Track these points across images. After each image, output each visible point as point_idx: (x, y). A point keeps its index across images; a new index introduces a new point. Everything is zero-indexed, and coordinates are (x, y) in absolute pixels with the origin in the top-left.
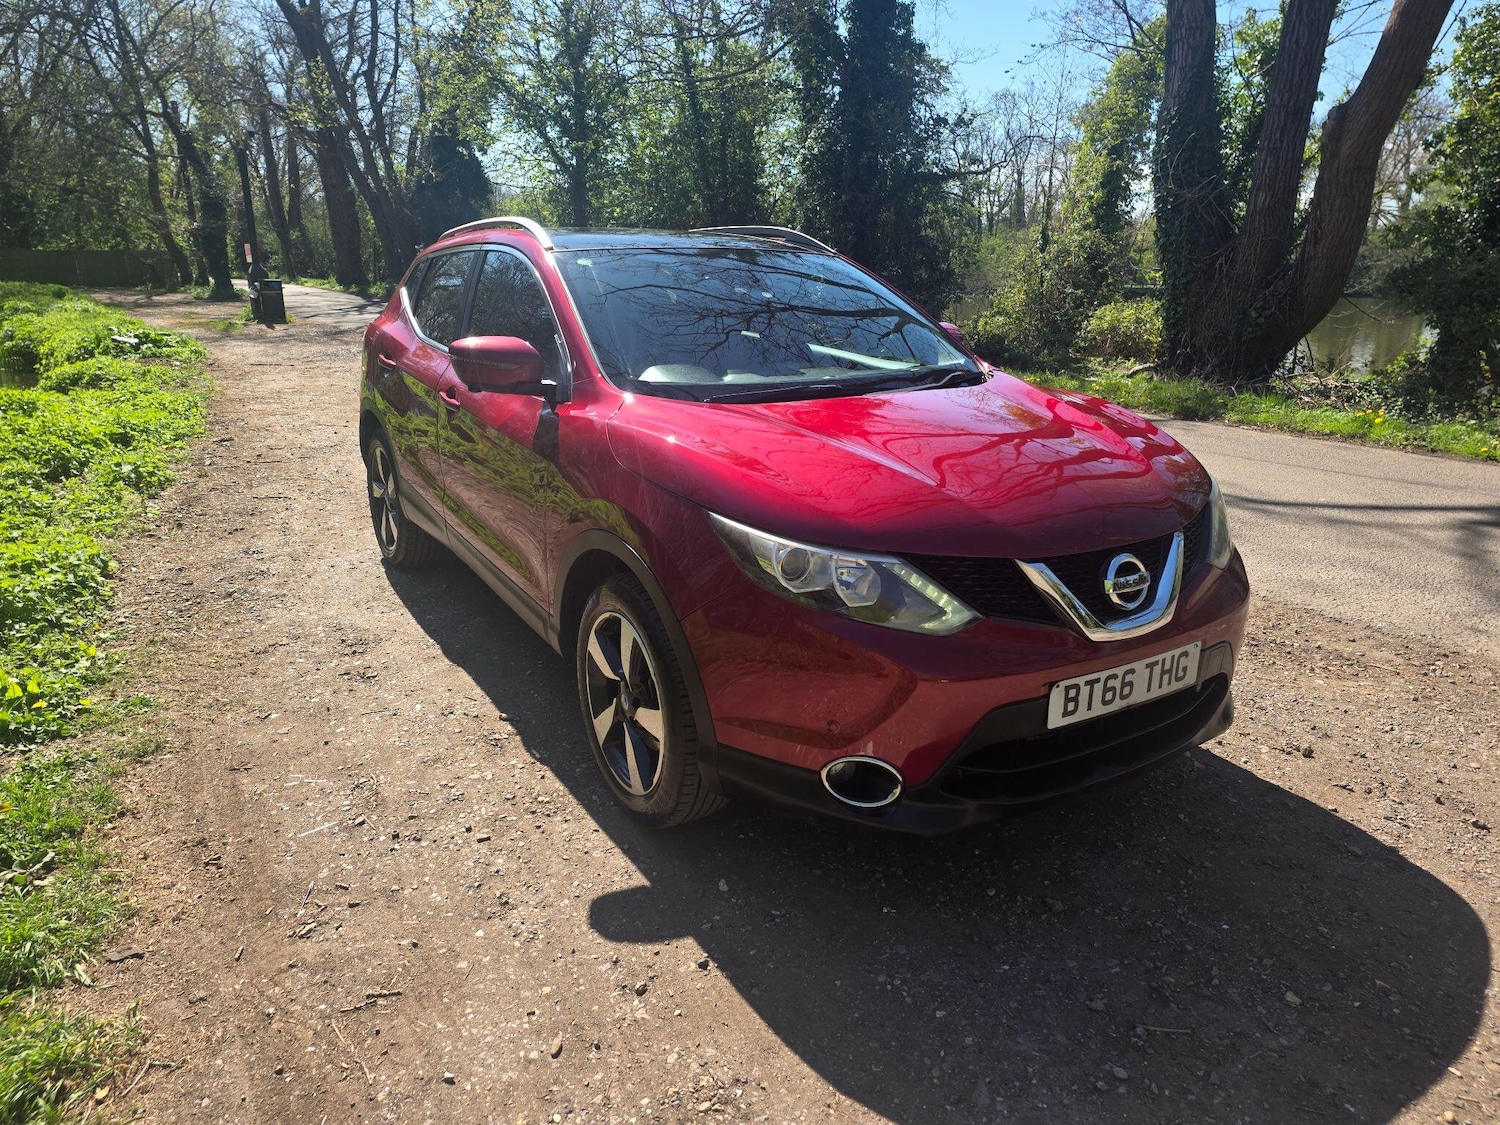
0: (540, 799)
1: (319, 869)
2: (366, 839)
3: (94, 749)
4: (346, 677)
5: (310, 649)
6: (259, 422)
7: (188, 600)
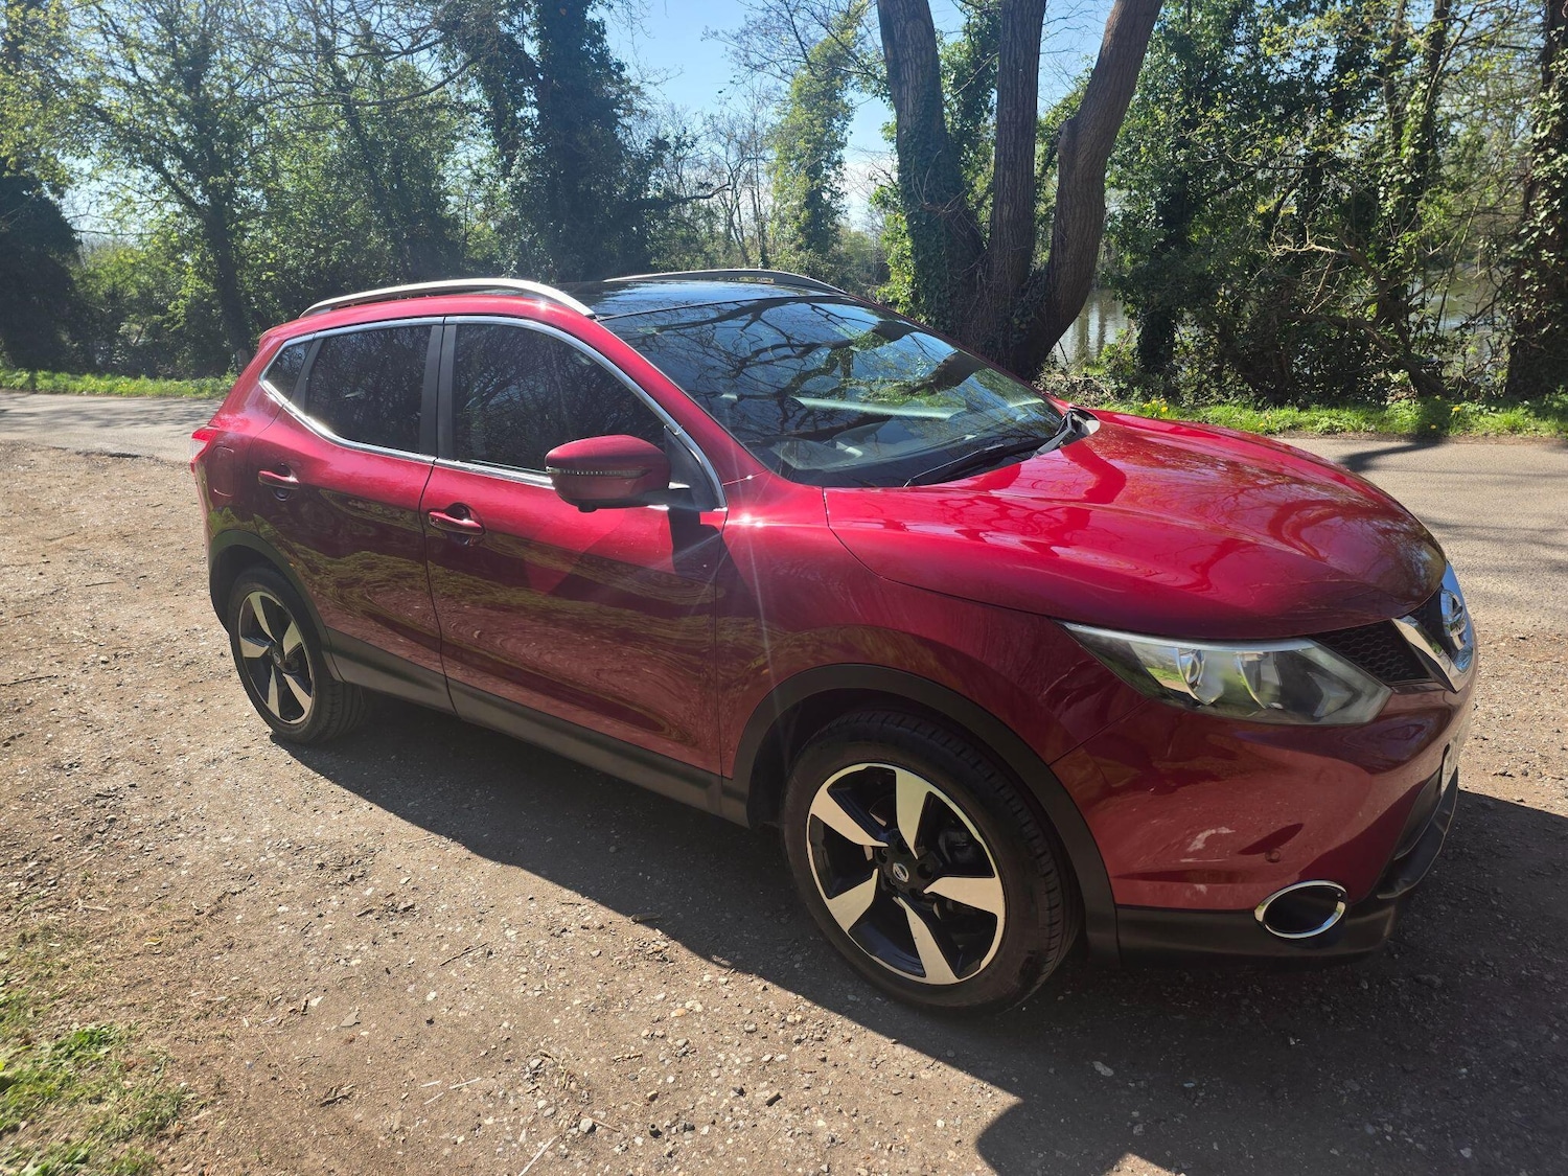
0: (790, 1019)
2: (617, 1150)
3: (68, 1140)
4: (371, 916)
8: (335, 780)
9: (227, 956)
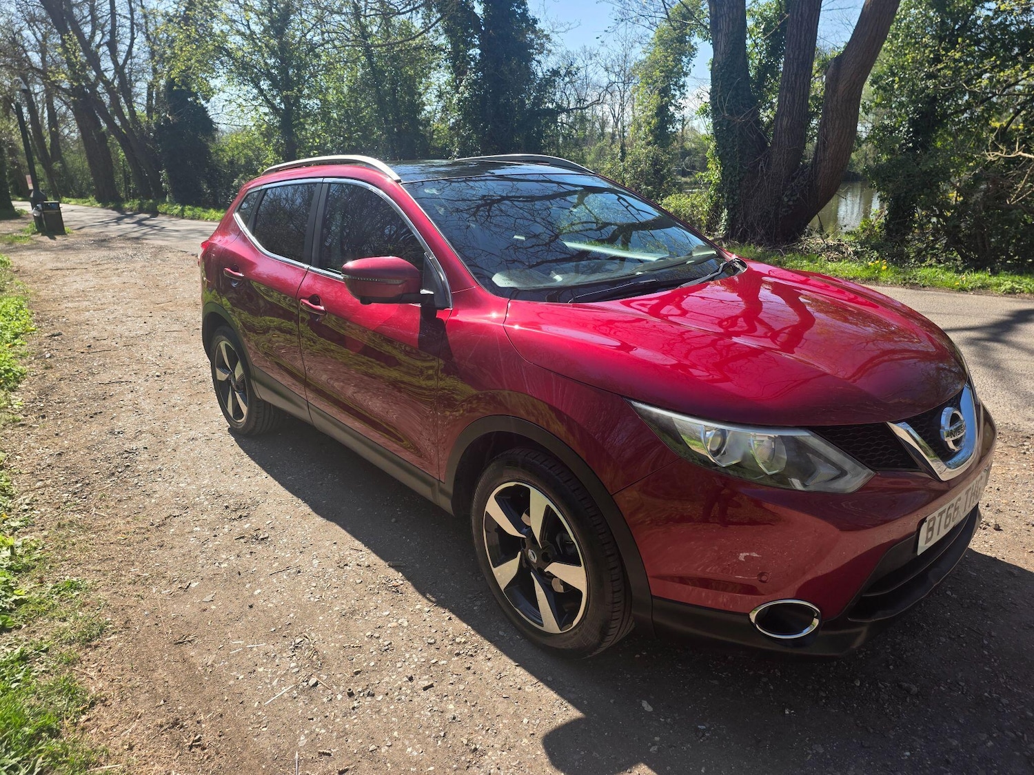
0: (458, 640)
1: (296, 737)
2: (325, 700)
3: (42, 639)
4: (242, 540)
5: (201, 517)
6: (78, 318)
7: (77, 482)
8: (253, 458)
9: (158, 552)
